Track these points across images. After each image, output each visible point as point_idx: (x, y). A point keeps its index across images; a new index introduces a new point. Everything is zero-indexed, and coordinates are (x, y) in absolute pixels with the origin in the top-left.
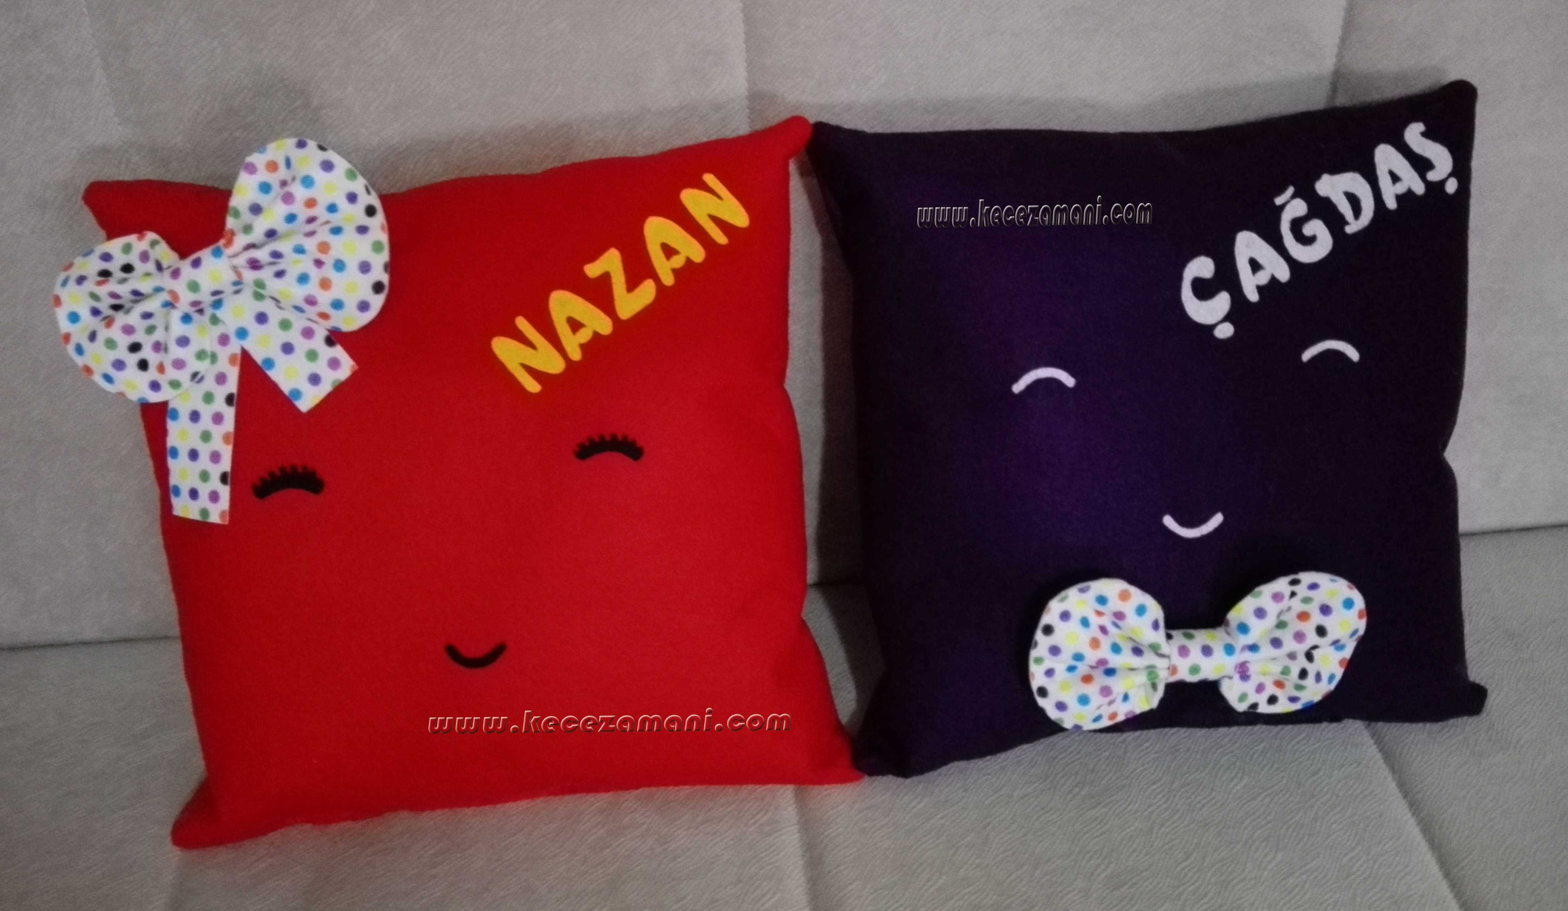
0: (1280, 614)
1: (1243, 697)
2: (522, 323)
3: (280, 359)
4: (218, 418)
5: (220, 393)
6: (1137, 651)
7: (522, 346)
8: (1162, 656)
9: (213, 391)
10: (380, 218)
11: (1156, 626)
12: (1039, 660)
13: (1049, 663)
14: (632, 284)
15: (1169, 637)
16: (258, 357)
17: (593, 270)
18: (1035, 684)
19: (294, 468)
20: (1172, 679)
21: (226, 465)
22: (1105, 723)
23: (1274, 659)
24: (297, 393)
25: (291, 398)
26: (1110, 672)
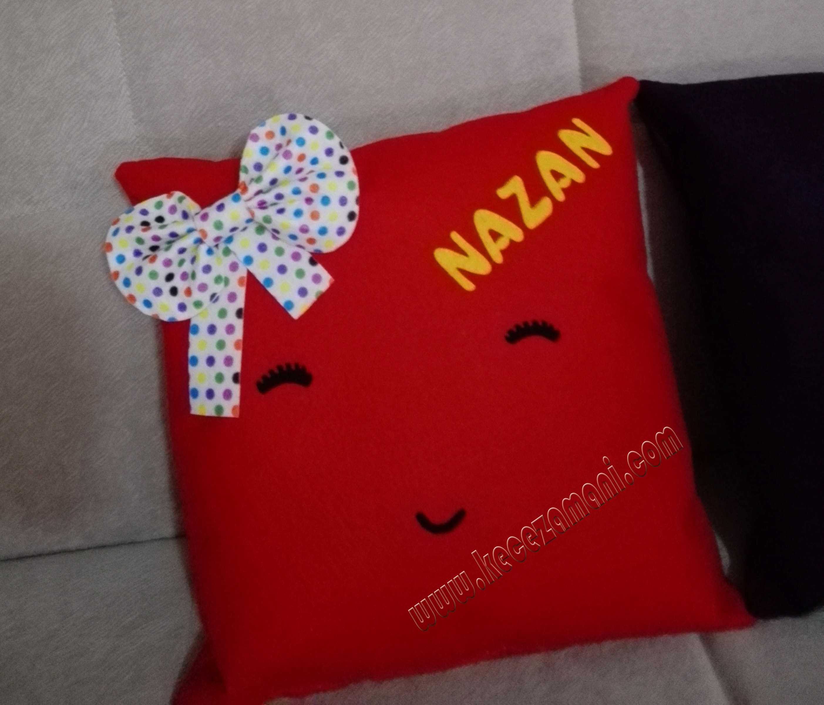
2: (455, 237)
3: (277, 278)
4: (230, 329)
5: (232, 308)
7: (457, 255)
9: (226, 308)
10: (351, 165)
14: (534, 201)
16: (261, 278)
17: (503, 193)
19: (288, 366)
21: (237, 367)
24: (290, 304)
25: (285, 308)
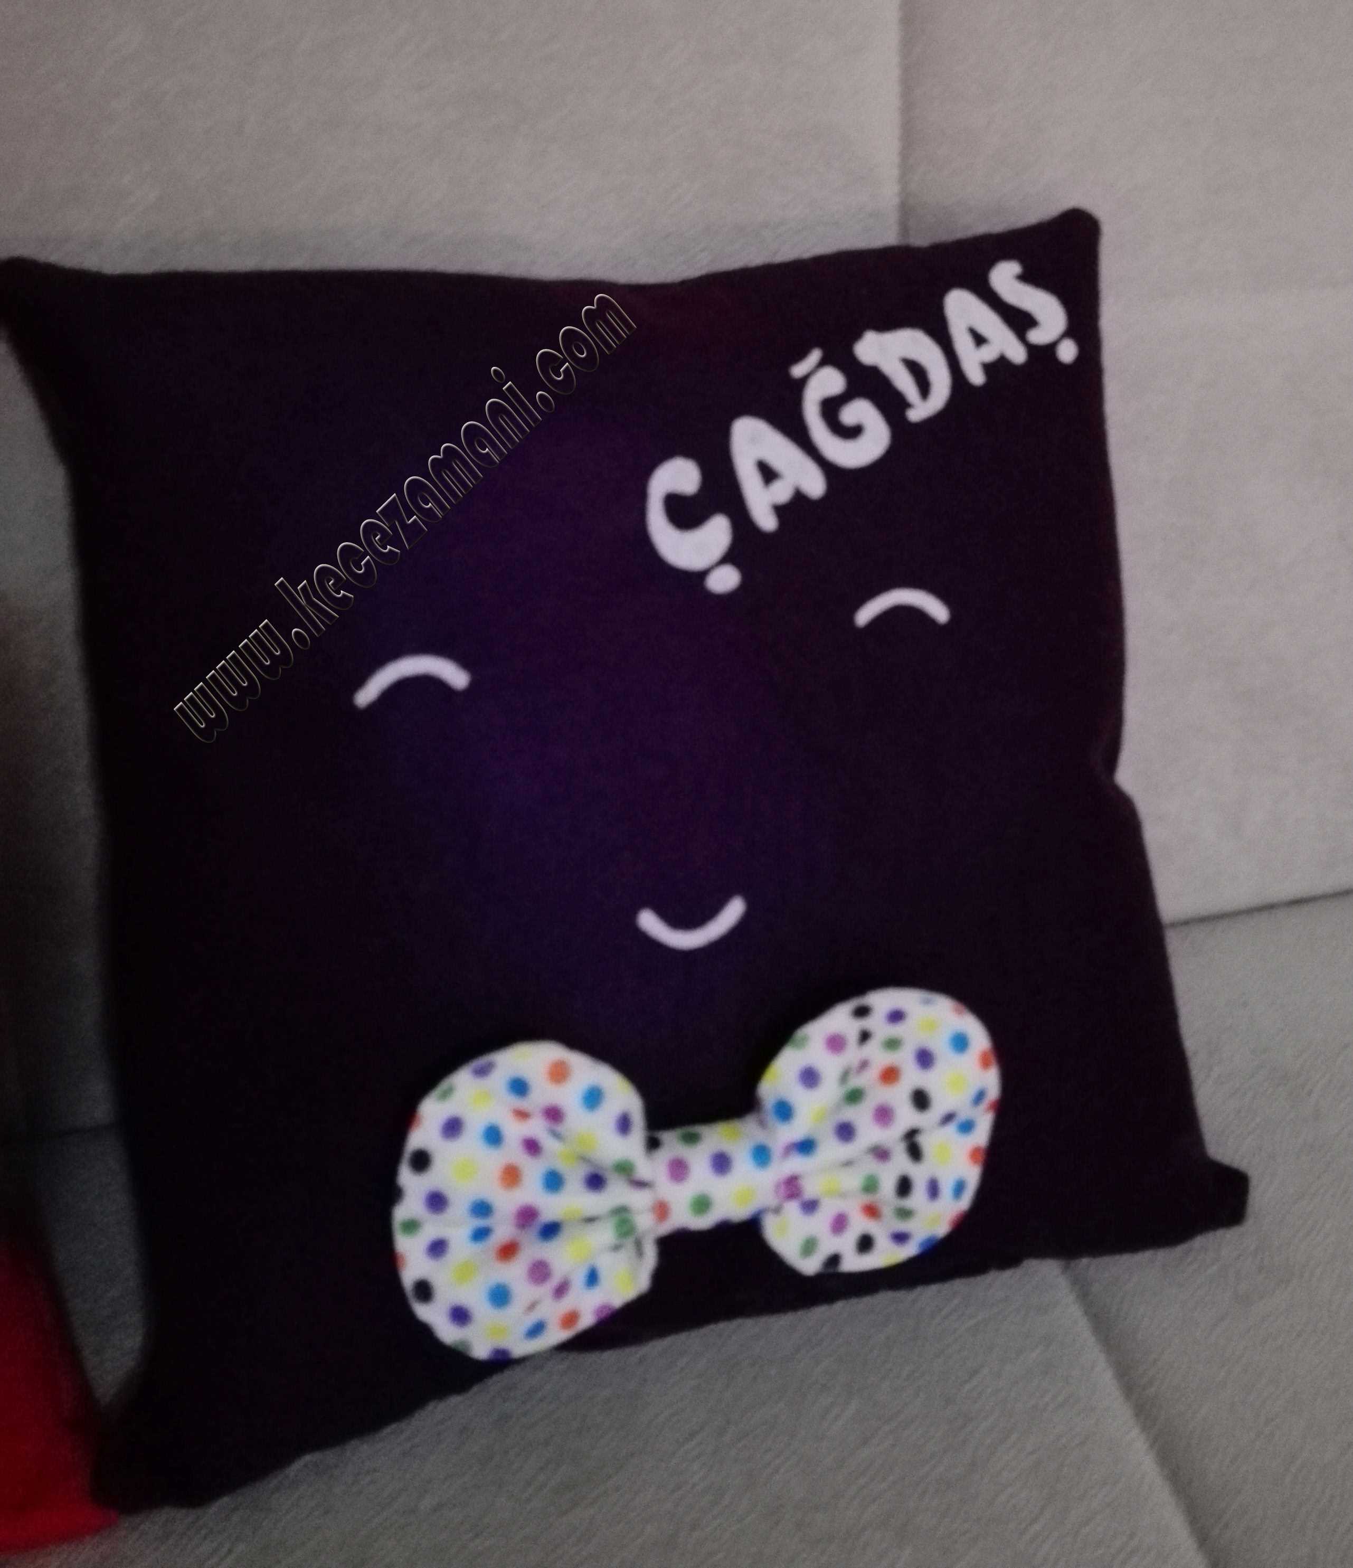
0: (845, 1076)
1: (809, 1247)
6: (595, 1182)
8: (641, 1184)
11: (624, 1125)
12: (412, 1226)
13: (432, 1228)
15: (653, 1144)
18: (409, 1275)
20: (666, 1228)
22: (556, 1335)
23: (848, 1164)
26: (551, 1230)
